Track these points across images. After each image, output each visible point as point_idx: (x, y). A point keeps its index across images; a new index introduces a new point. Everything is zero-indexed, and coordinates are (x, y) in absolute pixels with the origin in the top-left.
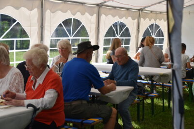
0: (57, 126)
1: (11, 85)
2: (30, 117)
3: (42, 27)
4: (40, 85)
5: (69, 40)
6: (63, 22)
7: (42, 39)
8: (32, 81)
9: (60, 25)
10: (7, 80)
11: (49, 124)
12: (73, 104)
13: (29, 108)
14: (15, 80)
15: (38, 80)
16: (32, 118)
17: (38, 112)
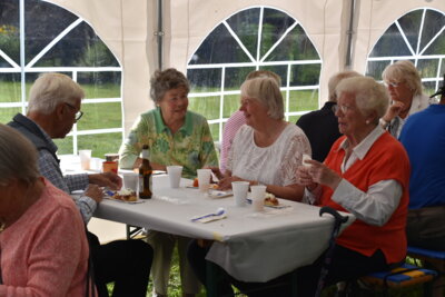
0: (388, 262)
1: (285, 163)
2: (328, 236)
3: (350, 34)
4: (358, 161)
5: (413, 61)
6: (400, 21)
7: (348, 61)
8: (342, 150)
9: (393, 27)
10: (278, 151)
11: (369, 253)
12: (423, 214)
13: (324, 214)
14: (294, 151)
15: (355, 149)
16: (333, 239)
17: (344, 225)
